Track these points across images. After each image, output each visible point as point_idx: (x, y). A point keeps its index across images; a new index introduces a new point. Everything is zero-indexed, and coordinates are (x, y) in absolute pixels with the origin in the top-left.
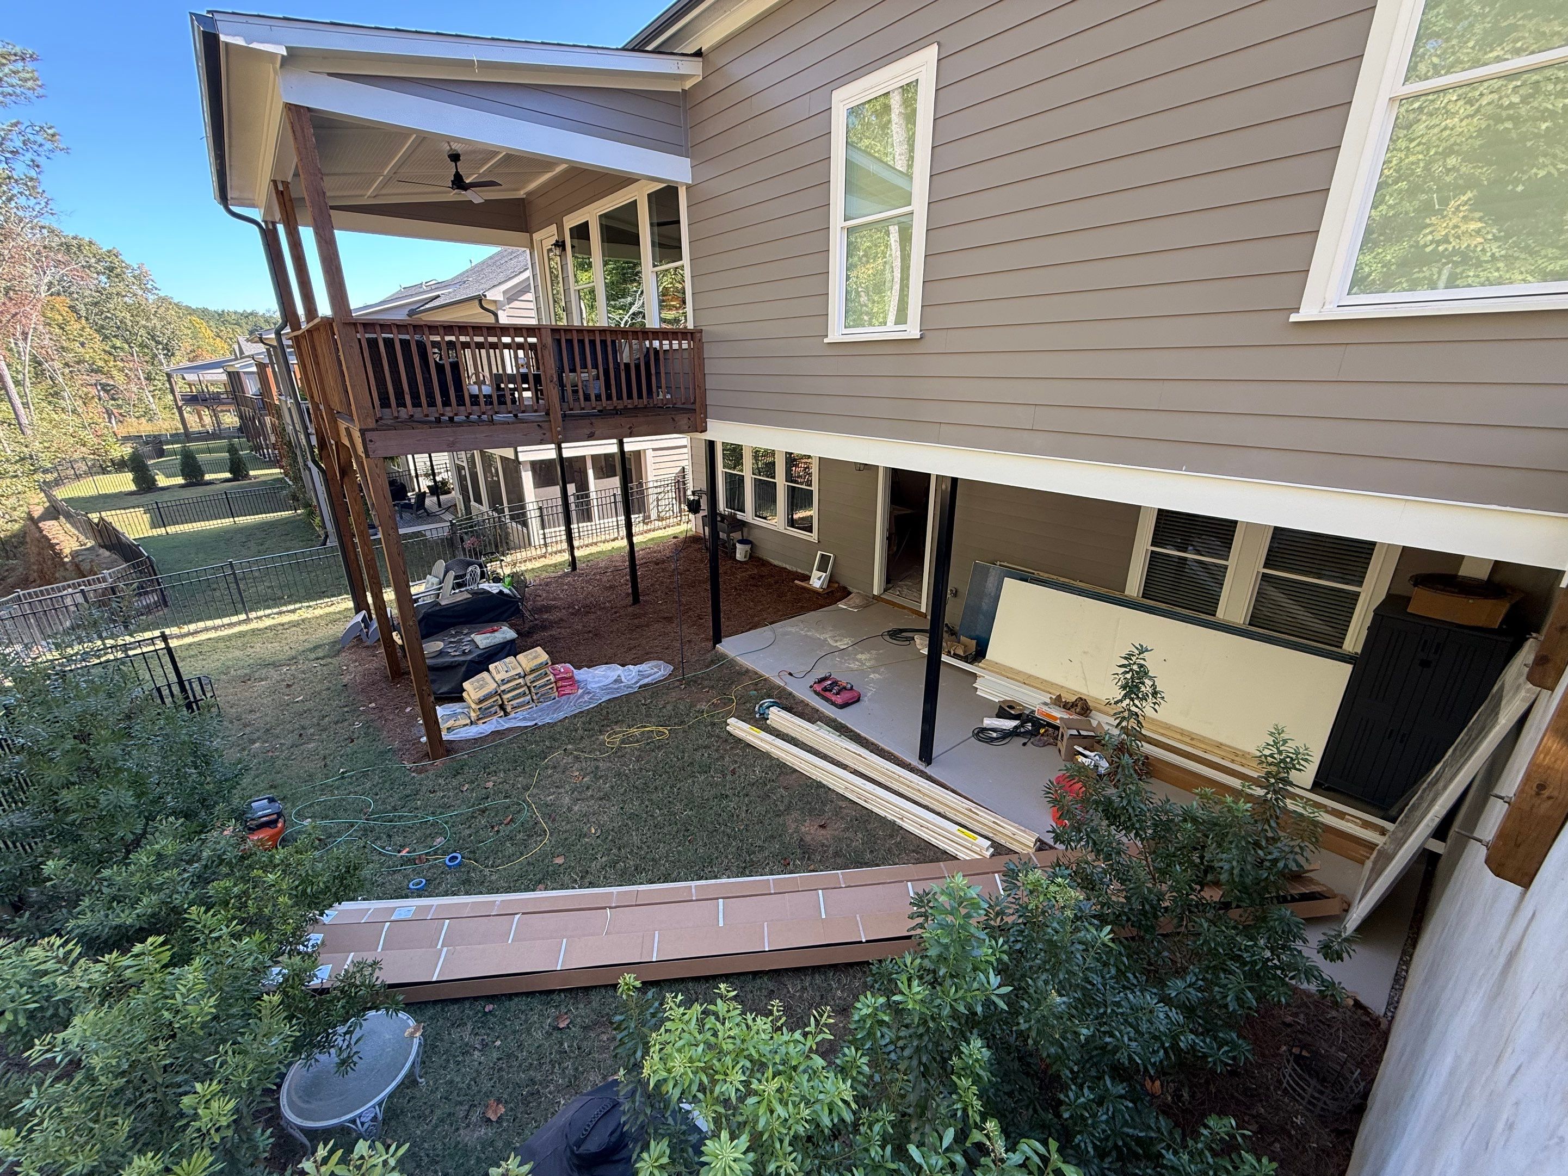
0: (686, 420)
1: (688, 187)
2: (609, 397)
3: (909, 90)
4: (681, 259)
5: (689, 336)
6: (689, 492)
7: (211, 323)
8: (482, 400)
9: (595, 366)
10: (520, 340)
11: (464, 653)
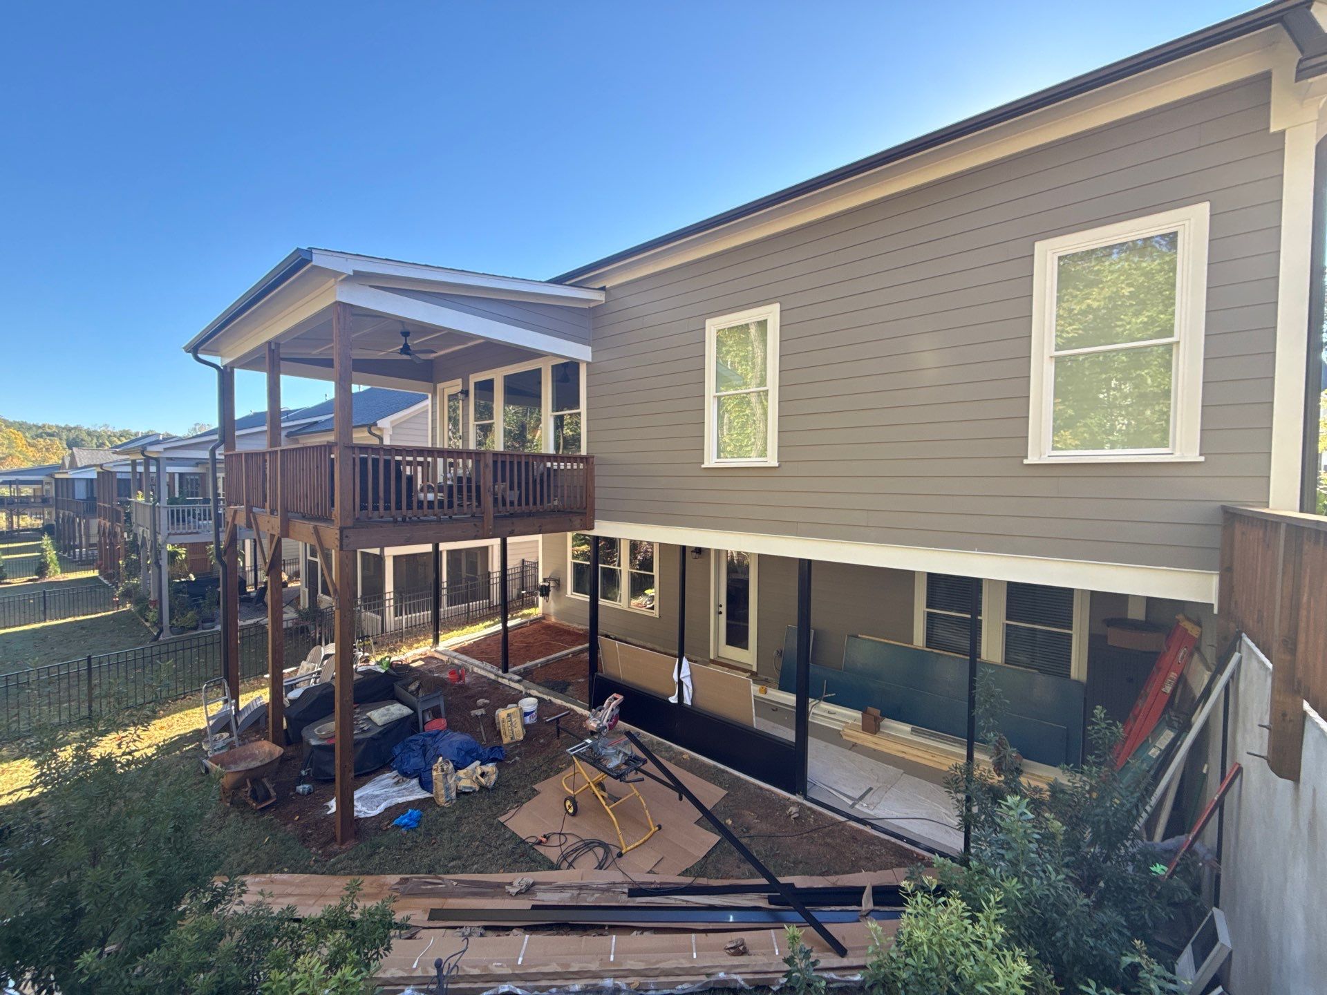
0: (579, 521)
1: (588, 363)
2: (520, 504)
3: (762, 324)
4: (578, 408)
5: (585, 460)
6: (540, 580)
7: (27, 434)
8: (425, 504)
9: (504, 480)
10: (420, 459)
11: (363, 731)
